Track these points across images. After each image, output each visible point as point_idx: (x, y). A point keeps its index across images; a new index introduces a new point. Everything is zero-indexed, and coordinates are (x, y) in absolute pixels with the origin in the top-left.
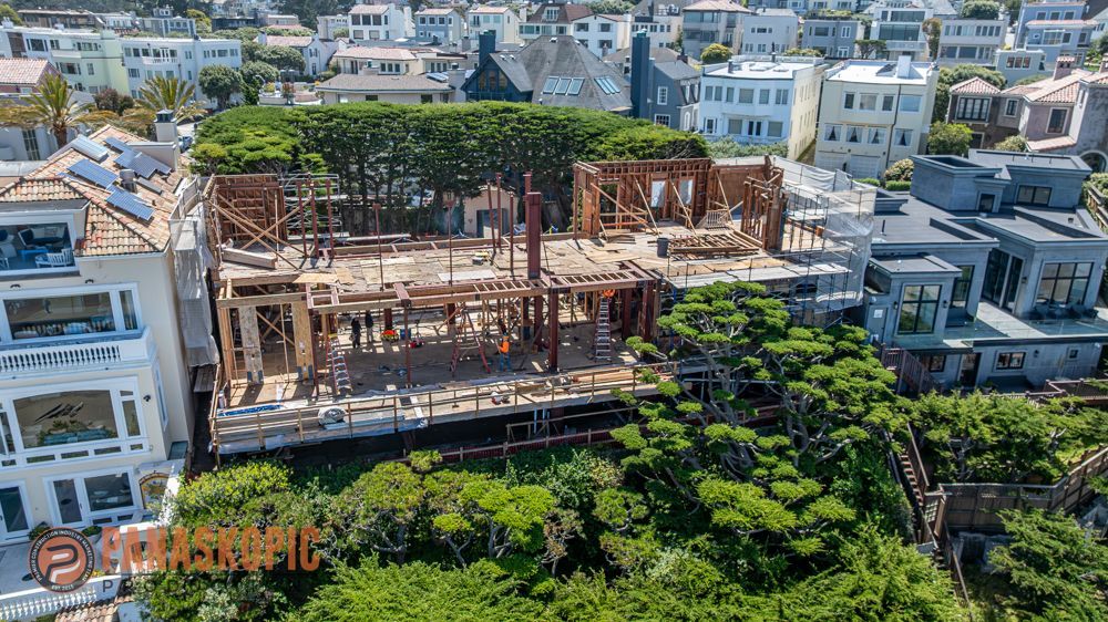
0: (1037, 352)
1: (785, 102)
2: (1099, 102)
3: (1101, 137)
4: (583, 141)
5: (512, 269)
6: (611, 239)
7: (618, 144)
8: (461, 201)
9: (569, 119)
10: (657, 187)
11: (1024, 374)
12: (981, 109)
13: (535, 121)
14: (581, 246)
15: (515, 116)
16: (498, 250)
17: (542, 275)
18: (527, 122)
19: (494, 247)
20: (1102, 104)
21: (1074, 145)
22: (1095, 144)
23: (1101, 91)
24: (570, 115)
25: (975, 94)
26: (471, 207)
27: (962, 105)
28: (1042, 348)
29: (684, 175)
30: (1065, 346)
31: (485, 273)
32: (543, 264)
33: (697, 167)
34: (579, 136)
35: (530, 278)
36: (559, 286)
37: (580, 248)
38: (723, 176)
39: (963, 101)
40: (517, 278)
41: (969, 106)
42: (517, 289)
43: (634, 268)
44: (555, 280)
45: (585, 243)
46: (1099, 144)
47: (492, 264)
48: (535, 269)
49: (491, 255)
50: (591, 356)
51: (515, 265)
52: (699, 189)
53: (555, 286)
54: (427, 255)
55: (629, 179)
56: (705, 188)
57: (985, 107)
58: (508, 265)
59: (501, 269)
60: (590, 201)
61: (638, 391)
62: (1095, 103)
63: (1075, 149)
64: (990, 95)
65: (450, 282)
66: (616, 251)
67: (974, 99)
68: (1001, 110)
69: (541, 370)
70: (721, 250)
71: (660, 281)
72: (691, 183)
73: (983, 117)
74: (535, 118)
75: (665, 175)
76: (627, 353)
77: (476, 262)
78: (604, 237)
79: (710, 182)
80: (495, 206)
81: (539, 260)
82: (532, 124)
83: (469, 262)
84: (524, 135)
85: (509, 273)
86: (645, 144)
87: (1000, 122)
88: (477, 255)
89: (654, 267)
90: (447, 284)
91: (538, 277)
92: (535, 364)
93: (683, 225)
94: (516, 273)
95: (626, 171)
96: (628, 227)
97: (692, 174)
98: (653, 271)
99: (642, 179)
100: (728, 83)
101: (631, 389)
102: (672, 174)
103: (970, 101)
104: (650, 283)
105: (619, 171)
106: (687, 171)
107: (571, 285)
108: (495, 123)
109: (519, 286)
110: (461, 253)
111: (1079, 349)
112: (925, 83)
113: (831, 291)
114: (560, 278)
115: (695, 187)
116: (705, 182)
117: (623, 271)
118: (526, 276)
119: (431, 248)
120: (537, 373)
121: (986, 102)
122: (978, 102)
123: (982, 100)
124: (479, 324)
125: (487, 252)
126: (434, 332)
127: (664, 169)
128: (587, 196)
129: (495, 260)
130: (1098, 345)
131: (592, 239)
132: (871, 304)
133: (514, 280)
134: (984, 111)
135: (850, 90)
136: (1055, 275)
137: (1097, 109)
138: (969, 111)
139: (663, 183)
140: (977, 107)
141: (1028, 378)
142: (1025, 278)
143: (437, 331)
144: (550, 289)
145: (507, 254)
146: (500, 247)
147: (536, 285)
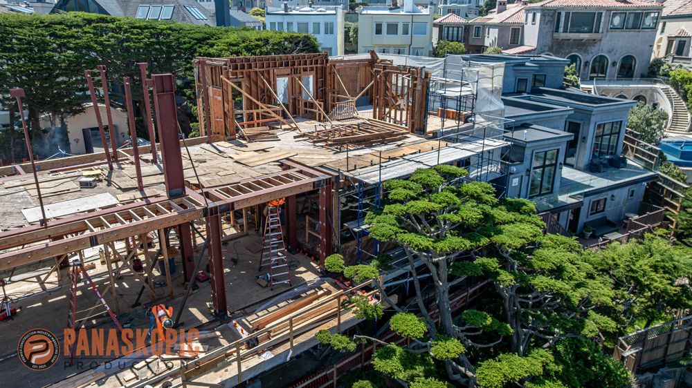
0: (613, 196)
1: (332, 32)
2: (547, 19)
3: (550, 43)
4: (191, 48)
5: (141, 188)
6: (252, 138)
7: (231, 45)
8: (62, 120)
9: (170, 29)
10: (282, 83)
11: (606, 215)
12: (458, 34)
13: (135, 31)
14: (221, 149)
15: (110, 25)
16: (115, 166)
17: (188, 191)
18: (126, 31)
19: (110, 163)
20: (549, 21)
21: (535, 50)
22: (547, 49)
23: (547, 12)
24: (172, 25)
25: (454, 23)
26: (76, 125)
27: (446, 32)
28: (615, 192)
29: (305, 70)
30: (627, 188)
31: (101, 200)
32: (188, 174)
33: (316, 62)
34: (185, 43)
35: (171, 196)
36: (217, 204)
37: (220, 152)
38: (338, 70)
39: (446, 29)
40: (152, 200)
41: (451, 32)
42: (156, 217)
43: (299, 167)
44: (207, 195)
45: (223, 145)
46: (549, 47)
47: (109, 184)
48: (176, 184)
49: (106, 172)
50: (264, 283)
51: (145, 181)
52: (319, 85)
53: (211, 204)
54: (7, 184)
55: (253, 76)
56: (324, 83)
57: (460, 32)
58: (135, 183)
59: (125, 190)
60: (220, 98)
61: (346, 322)
62: (544, 20)
63: (536, 51)
64: (463, 24)
65: (44, 222)
66: (264, 150)
67: (453, 27)
68: (471, 34)
69: (205, 320)
70: (377, 137)
71: (337, 177)
72: (311, 79)
73: (460, 39)
74: (135, 28)
75: (288, 70)
76: (302, 269)
77: (85, 185)
78: (243, 137)
79: (328, 77)
80: (105, 122)
81: (181, 169)
82: (133, 34)
83: (74, 185)
84: (125, 44)
85: (138, 194)
86: (259, 43)
87: (471, 42)
88: (86, 174)
89: (322, 162)
90: (38, 225)
91: (183, 194)
92: (194, 311)
93: (315, 119)
94: (148, 192)
95: (250, 67)
96: (264, 125)
97: (312, 69)
98: (322, 166)
99: (266, 75)
100: (286, 20)
101: (334, 323)
102: (295, 70)
103: (451, 29)
104: (328, 182)
105: (243, 67)
106: (308, 66)
107: (231, 199)
108: (89, 33)
109: (157, 212)
110: (62, 174)
111: (635, 189)
112: (428, 13)
113: (480, 166)
114: (212, 191)
115: (316, 83)
116: (324, 76)
117: (288, 172)
118: (164, 194)
119: (16, 173)
120: (201, 327)
121: (460, 29)
122: (456, 29)
123: (458, 28)
124: (103, 263)
125: (100, 169)
126: (37, 285)
127: (287, 65)
128: (214, 94)
129: (114, 179)
130: (645, 184)
131: (229, 140)
132: (511, 174)
133: (148, 204)
134: (460, 35)
135: (379, 21)
136: (601, 134)
137: (547, 24)
138: (450, 35)
139: (286, 79)
140: (455, 32)
141: (608, 218)
142: (584, 138)
143: (42, 283)
144: (206, 212)
145: (130, 170)
146: (117, 161)
147: (182, 205)
